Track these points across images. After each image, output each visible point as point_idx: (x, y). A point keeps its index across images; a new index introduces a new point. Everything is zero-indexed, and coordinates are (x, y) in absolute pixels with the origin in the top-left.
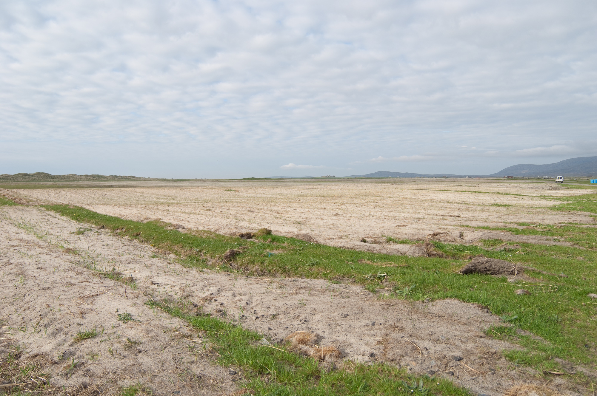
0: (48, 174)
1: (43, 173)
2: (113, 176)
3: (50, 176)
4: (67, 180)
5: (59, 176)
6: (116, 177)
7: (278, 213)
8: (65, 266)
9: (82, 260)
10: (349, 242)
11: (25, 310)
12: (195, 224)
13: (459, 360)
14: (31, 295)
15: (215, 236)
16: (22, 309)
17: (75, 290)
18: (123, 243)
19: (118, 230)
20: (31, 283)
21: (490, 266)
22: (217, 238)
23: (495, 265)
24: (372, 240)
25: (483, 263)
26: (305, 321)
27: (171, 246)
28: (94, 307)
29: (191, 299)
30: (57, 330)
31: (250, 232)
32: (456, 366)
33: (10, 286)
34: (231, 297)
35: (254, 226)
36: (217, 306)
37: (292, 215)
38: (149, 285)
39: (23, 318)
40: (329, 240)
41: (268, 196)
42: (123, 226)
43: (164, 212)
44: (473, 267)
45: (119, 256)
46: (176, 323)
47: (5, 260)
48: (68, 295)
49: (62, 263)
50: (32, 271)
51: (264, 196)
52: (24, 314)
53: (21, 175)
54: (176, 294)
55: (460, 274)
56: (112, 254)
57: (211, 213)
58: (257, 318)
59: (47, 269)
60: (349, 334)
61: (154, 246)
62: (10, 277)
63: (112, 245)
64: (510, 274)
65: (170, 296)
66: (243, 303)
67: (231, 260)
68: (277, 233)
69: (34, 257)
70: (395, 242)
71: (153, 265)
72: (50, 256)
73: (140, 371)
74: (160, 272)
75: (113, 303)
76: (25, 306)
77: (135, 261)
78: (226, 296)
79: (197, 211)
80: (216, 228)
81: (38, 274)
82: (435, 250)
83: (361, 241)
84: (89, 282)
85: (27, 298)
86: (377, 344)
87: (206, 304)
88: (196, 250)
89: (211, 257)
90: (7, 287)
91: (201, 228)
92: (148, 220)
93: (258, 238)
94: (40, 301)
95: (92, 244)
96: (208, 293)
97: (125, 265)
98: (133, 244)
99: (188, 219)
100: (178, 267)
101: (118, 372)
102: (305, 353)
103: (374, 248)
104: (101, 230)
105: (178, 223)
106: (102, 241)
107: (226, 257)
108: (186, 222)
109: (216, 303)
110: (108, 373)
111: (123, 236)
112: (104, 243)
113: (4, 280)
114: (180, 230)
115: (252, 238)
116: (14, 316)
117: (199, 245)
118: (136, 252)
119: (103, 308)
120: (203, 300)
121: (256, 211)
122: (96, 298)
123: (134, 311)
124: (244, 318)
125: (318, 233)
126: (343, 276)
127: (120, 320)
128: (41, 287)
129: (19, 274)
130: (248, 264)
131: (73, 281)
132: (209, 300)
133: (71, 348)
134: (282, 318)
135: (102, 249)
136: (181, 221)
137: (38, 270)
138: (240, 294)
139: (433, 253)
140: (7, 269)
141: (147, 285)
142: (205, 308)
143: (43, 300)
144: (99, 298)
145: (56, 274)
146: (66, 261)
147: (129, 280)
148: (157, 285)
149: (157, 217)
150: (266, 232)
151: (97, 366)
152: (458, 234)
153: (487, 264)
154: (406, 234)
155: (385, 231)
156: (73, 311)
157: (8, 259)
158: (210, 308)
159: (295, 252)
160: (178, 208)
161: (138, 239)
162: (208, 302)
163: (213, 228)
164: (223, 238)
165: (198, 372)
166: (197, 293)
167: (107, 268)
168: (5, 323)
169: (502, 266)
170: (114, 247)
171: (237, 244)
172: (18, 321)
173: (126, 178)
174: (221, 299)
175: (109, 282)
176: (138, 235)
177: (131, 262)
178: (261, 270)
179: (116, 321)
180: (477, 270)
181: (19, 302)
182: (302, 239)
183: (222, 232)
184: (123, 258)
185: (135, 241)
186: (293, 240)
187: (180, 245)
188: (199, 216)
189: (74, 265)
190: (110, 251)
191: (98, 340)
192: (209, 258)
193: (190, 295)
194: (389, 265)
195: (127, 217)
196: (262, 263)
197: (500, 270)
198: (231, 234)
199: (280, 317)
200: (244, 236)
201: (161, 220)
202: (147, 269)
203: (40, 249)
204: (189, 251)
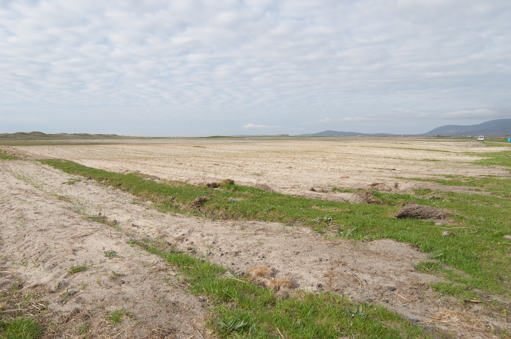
0: (42, 133)
1: (38, 132)
2: (98, 135)
3: (44, 135)
4: (59, 138)
5: (52, 134)
6: (101, 135)
7: (240, 166)
8: (59, 211)
9: (73, 206)
10: (301, 191)
11: (25, 248)
12: (169, 176)
13: (393, 290)
14: (30, 235)
15: (186, 186)
16: (23, 247)
17: (67, 231)
18: (108, 192)
19: (103, 180)
20: (30, 225)
21: (421, 212)
22: (187, 188)
23: (425, 211)
24: (320, 189)
25: (415, 209)
26: (263, 257)
27: (148, 194)
28: (84, 246)
29: (166, 239)
30: (53, 264)
31: (216, 182)
32: (390, 295)
33: (12, 228)
34: (200, 237)
35: (219, 177)
36: (188, 244)
37: (252, 168)
38: (130, 227)
39: (24, 255)
40: (283, 190)
41: (231, 152)
42: (107, 178)
43: (142, 165)
44: (406, 213)
45: (105, 203)
46: (153, 258)
47: (7, 206)
48: (62, 235)
49: (56, 209)
50: (30, 215)
51: (228, 151)
52: (25, 252)
53: (19, 134)
54: (153, 234)
55: (395, 219)
56: (98, 201)
57: (182, 166)
58: (222, 255)
59: (43, 214)
60: (300, 269)
61: (134, 194)
62: (12, 221)
63: (98, 194)
64: (437, 218)
65: (148, 236)
66: (210, 243)
67: (200, 206)
68: (239, 183)
69: (32, 203)
70: (340, 191)
71: (134, 210)
72: (45, 202)
73: (123, 299)
74: (139, 217)
75: (100, 242)
76: (26, 244)
77: (118, 207)
78: (195, 236)
79: (171, 165)
80: (187, 179)
81: (36, 218)
82: (374, 198)
83: (311, 190)
84: (79, 225)
85: (27, 238)
86: (324, 277)
87: (179, 243)
88: (170, 197)
89: (183, 203)
90: (10, 229)
91: (174, 179)
92: (129, 172)
93: (222, 187)
94: (38, 240)
95: (81, 192)
96: (180, 234)
97: (110, 210)
98: (116, 193)
99: (163, 171)
100: (155, 212)
101: (105, 299)
102: (263, 284)
103: (321, 196)
104: (89, 180)
105: (154, 175)
106: (89, 190)
107: (196, 203)
108: (161, 174)
109: (188, 242)
110: (97, 301)
111: (108, 186)
112: (92, 192)
113: (7, 223)
114: (156, 180)
115: (217, 187)
116: (16, 254)
117: (172, 193)
118: (118, 199)
119: (92, 246)
120: (177, 239)
121: (221, 164)
122: (85, 238)
123: (118, 248)
124: (211, 254)
125: (274, 183)
126: (295, 220)
127: (106, 256)
128: (38, 229)
129: (20, 218)
130: (214, 209)
131: (66, 224)
132: (181, 239)
133: (65, 280)
134: (243, 255)
135: (90, 197)
136: (156, 173)
137: (36, 215)
138: (208, 235)
139: (372, 200)
140: (9, 214)
141: (128, 227)
142: (178, 246)
143: (40, 239)
144: (88, 238)
145: (51, 218)
146: (60, 207)
147: (113, 223)
148: (137, 227)
149: (136, 170)
150: (229, 182)
151: (88, 295)
152: (394, 185)
153: (418, 209)
154: (349, 184)
155: (331, 182)
156: (66, 248)
157: (10, 205)
158: (183, 246)
159: (254, 199)
160: (154, 162)
161: (120, 188)
162: (180, 242)
163: (184, 179)
164: (193, 188)
165: (172, 299)
166: (171, 234)
167: (94, 213)
168: (9, 259)
169: (431, 211)
170: (100, 195)
171: (205, 193)
172: (20, 257)
173: (109, 137)
174: (191, 239)
175: (96, 225)
176: (120, 185)
177: (114, 208)
178: (225, 214)
179: (103, 257)
180: (409, 215)
181: (20, 241)
182: (260, 188)
183: (192, 182)
184: (108, 205)
185: (118, 190)
186: (252, 189)
187: (156, 193)
188: (172, 168)
189: (66, 210)
190: (96, 199)
191: (87, 273)
192: (181, 205)
193: (165, 236)
194: (334, 211)
195: (111, 169)
196: (226, 208)
197: (429, 215)
198: (200, 184)
199: (242, 254)
200: (210, 186)
201: (140, 172)
202: (128, 214)
203: (37, 197)
204: (163, 199)
